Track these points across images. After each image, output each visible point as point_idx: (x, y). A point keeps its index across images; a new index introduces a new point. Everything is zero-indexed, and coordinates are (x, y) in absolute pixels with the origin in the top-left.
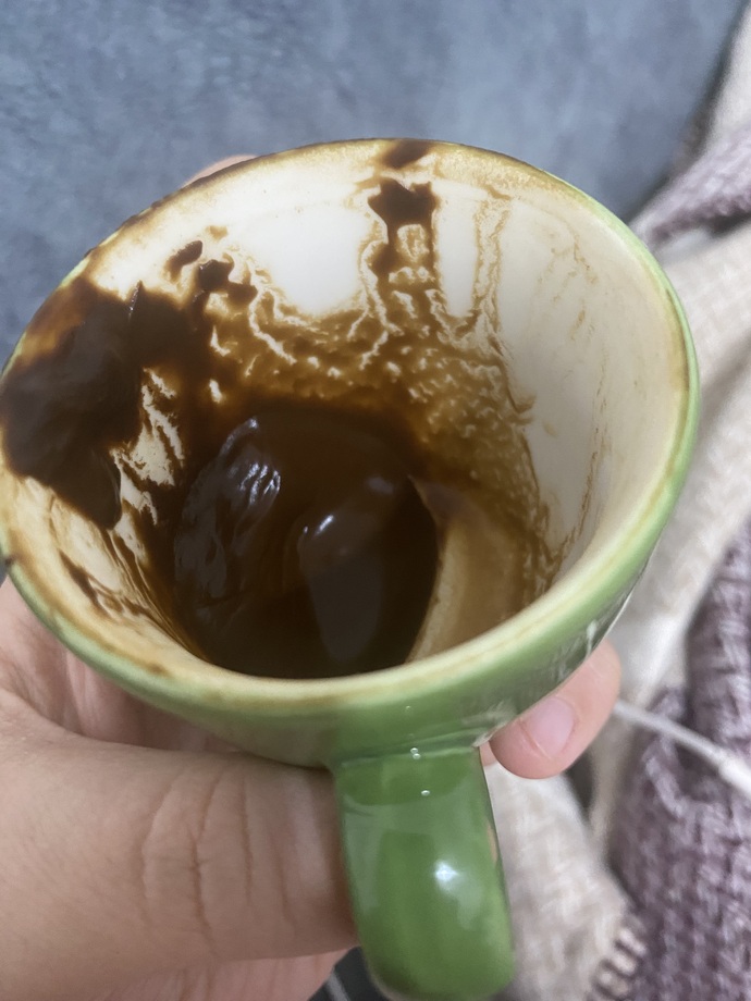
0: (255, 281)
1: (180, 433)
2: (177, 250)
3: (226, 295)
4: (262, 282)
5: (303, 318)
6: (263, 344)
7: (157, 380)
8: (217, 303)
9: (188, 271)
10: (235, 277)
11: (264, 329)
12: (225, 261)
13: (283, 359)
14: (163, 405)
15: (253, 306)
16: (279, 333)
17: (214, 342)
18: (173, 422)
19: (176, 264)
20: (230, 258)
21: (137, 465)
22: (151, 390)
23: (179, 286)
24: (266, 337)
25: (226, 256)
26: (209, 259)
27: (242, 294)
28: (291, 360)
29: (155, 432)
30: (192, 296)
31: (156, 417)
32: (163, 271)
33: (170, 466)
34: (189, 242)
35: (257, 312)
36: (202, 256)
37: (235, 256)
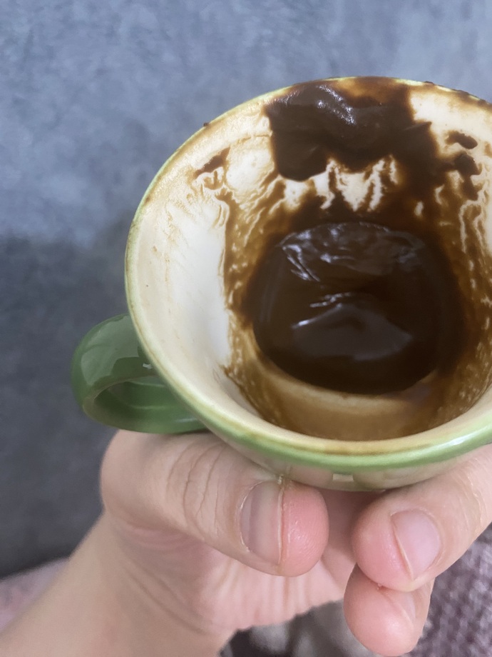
0: (481, 194)
1: (383, 199)
2: (463, 132)
3: (463, 181)
4: (483, 200)
5: (484, 240)
6: (459, 224)
7: (393, 166)
8: (455, 177)
9: (456, 148)
10: (475, 179)
11: (465, 217)
12: (478, 167)
13: (461, 243)
14: (385, 178)
15: (469, 203)
16: (470, 231)
17: (438, 190)
18: (383, 191)
19: (456, 137)
20: (481, 170)
21: (341, 180)
22: (385, 166)
23: (446, 147)
24: (463, 224)
25: (480, 165)
26: (472, 156)
27: (471, 191)
28: (464, 249)
29: (368, 182)
30: (447, 159)
31: (375, 177)
32: (446, 132)
33: (361, 203)
34: (472, 137)
35: (468, 207)
36: (471, 151)
37: (484, 171)
